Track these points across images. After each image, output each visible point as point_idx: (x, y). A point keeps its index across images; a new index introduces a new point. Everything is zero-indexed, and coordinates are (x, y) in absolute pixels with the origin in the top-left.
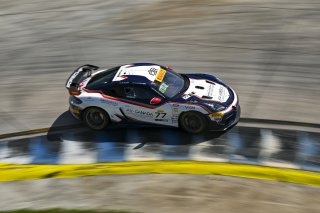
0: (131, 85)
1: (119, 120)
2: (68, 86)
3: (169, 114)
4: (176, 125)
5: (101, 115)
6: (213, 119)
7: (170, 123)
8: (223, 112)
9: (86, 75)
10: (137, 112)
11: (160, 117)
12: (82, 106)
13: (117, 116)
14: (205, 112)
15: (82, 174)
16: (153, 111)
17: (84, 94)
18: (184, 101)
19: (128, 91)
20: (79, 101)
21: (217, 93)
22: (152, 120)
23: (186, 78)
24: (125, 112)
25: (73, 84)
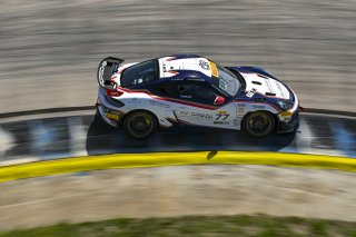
1: (169, 124)
3: (232, 115)
4: (238, 127)
5: (148, 120)
6: (282, 118)
7: (231, 126)
8: (292, 110)
10: (192, 114)
11: (220, 120)
12: (125, 110)
13: (169, 120)
14: (274, 111)
16: (213, 113)
20: (120, 103)
22: (209, 124)
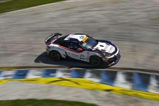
0: (71, 42)
1: (65, 57)
2: (46, 41)
3: (85, 56)
4: (89, 61)
5: (58, 55)
6: (104, 60)
7: (86, 60)
8: (109, 57)
9: (56, 37)
10: (72, 54)
11: (82, 57)
12: (50, 50)
13: (64, 55)
14: (101, 57)
15: (124, 93)
16: (79, 54)
17: (52, 45)
18: (92, 51)
19: (69, 44)
20: (49, 47)
21: (109, 49)
23: (97, 41)
24: (67, 54)
25: (48, 40)
